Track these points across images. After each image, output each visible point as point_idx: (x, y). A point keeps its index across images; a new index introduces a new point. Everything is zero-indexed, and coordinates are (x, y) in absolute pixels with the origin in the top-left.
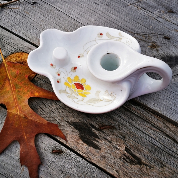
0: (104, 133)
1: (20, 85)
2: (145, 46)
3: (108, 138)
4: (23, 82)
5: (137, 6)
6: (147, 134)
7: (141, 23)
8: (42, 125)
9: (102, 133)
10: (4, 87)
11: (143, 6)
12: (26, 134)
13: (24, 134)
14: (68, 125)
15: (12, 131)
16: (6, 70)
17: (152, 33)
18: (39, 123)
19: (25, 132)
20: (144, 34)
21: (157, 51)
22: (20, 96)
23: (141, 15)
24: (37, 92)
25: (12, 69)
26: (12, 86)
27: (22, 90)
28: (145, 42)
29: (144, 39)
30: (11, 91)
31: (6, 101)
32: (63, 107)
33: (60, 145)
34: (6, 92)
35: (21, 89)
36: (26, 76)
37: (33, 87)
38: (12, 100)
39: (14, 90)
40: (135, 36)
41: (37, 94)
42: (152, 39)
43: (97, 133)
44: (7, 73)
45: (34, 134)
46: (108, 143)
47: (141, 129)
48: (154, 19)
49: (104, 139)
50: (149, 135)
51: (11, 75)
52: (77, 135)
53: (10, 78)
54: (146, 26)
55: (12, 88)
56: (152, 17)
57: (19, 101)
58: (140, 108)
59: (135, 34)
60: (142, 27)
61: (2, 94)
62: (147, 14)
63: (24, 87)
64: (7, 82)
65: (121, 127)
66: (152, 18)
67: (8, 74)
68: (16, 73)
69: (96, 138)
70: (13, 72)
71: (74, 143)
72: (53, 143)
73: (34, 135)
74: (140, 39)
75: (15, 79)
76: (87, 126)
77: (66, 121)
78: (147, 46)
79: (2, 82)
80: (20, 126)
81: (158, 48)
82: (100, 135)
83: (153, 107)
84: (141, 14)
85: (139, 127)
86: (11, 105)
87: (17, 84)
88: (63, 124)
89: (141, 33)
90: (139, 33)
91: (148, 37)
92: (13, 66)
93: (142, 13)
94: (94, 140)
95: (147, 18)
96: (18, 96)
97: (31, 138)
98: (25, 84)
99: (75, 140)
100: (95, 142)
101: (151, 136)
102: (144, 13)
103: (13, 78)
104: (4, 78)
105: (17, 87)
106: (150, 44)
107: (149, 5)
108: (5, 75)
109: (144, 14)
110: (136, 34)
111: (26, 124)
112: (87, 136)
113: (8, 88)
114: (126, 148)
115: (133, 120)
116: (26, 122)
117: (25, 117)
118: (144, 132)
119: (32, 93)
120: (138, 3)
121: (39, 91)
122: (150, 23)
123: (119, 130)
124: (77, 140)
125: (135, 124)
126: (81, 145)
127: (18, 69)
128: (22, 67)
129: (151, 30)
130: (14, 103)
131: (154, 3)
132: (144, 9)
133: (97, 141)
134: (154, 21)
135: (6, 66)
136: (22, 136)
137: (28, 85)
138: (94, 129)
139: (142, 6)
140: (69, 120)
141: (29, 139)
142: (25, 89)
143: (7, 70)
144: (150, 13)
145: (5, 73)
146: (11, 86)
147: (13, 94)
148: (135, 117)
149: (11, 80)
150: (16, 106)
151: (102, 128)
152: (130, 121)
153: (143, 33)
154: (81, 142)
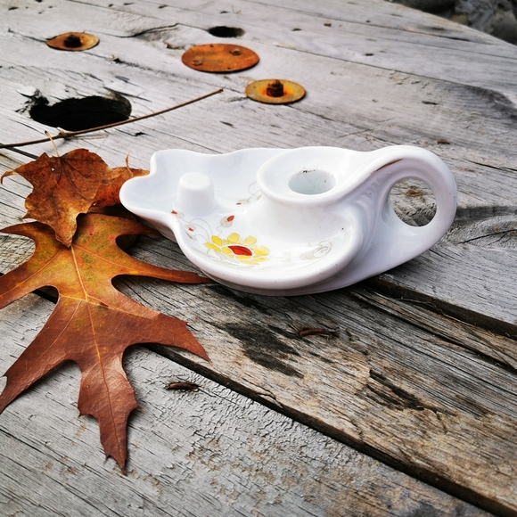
0: (308, 342)
1: (96, 257)
2: (394, 193)
3: (321, 353)
4: (102, 251)
5: (365, 136)
6: (426, 355)
8: (145, 322)
9: (303, 343)
10: (56, 259)
12: (101, 346)
13: (94, 348)
14: (213, 329)
15: (65, 340)
18: (137, 317)
19: (98, 343)
21: (424, 201)
22: (92, 275)
24: (136, 269)
26: (75, 258)
27: (100, 266)
30: (71, 266)
32: (201, 296)
33: (190, 371)
34: (59, 268)
35: (97, 264)
36: (112, 238)
37: (125, 261)
38: (73, 280)
39: (79, 265)
43: (291, 343)
45: (121, 346)
46: (321, 362)
47: (409, 343)
49: (310, 356)
50: (433, 355)
52: (238, 347)
55: (75, 261)
57: (91, 282)
58: (401, 301)
61: (50, 272)
63: (103, 261)
65: (353, 334)
68: (88, 233)
69: (289, 353)
71: (231, 365)
72: (170, 368)
73: (122, 348)
76: (264, 331)
77: (207, 322)
78: (398, 193)
80: (87, 327)
81: (425, 197)
82: (298, 347)
83: (433, 293)
85: (402, 340)
86: (70, 287)
87: (87, 256)
88: (199, 326)
94: (284, 357)
96: (88, 274)
97: (112, 355)
98: (107, 255)
99: (232, 357)
100: (287, 362)
101: (438, 357)
103: (79, 244)
105: (87, 260)
106: (404, 191)
111: (104, 322)
112: (264, 350)
113: (64, 262)
114: (371, 372)
115: (385, 326)
116: (103, 319)
117: (103, 306)
118: (419, 349)
119: (122, 271)
120: (367, 133)
121: (140, 267)
123: (350, 340)
124: (238, 357)
125: (391, 334)
126: (248, 368)
127: (92, 225)
130: (78, 285)
131: (401, 132)
132: (381, 140)
133: (292, 360)
136: (90, 350)
137: (114, 257)
138: (281, 336)
139: (376, 136)
140: (214, 320)
141: (107, 359)
142: (106, 264)
146: (72, 258)
147: (76, 271)
148: (388, 320)
149: (75, 248)
151: (302, 333)
152: (378, 327)
154: (247, 361)
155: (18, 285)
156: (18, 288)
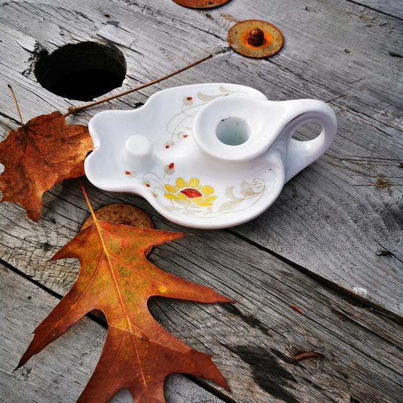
0: (302, 367)
1: (129, 269)
2: (365, 183)
3: (313, 379)
4: (135, 263)
5: (339, 105)
6: (389, 368)
7: (351, 138)
8: (179, 354)
9: (299, 369)
10: (98, 273)
11: (351, 103)
12: (146, 375)
13: (140, 376)
14: (228, 352)
15: (118, 369)
16: (100, 238)
17: (374, 158)
18: (173, 351)
19: (144, 371)
20: (360, 159)
21: (390, 193)
22: (129, 294)
23: (349, 123)
24: (164, 283)
25: (111, 236)
26: (113, 272)
27: (134, 280)
28: (365, 175)
29: (361, 170)
30: (111, 282)
31: (104, 302)
32: (214, 315)
33: (214, 397)
34: (102, 285)
35: (132, 278)
36: (141, 251)
37: (154, 272)
38: (116, 301)
39: (117, 281)
40: (343, 164)
41: (163, 290)
42: (377, 169)
43: (290, 369)
44: (102, 245)
45: (161, 376)
46: (313, 389)
47: (376, 357)
48: (376, 129)
49: (305, 382)
50: (394, 368)
51: (111, 248)
52: (249, 373)
53: (108, 254)
54: (361, 143)
55: (114, 276)
56: (372, 125)
57: (130, 304)
58: (370, 311)
59: (341, 159)
60: (355, 145)
61: (95, 290)
62: (361, 121)
63: (136, 273)
64: (103, 263)
65: (335, 354)
66: (372, 128)
67: (104, 246)
68: (121, 244)
69: (289, 379)
70: (113, 242)
71: (245, 392)
72: (199, 393)
73: (162, 377)
74: (353, 171)
75: (118, 258)
76: (268, 355)
77: (223, 345)
78: (369, 184)
79: (94, 263)
80: (134, 357)
81: (392, 188)
82: (296, 373)
83: (398, 310)
84: (348, 120)
85: (372, 355)
86: (115, 311)
87: (122, 268)
88: (216, 350)
89: (353, 158)
90: (349, 158)
91: (368, 166)
92: (114, 231)
93: (351, 119)
94: (285, 384)
95: (361, 127)
96: (126, 293)
97: (156, 384)
98: (138, 268)
99: (245, 384)
100: (288, 389)
101: (398, 371)
102: (354, 118)
103: (115, 255)
104: (97, 255)
105: (123, 273)
106: (374, 180)
107: (362, 102)
108: (99, 248)
109: (354, 121)
110: (344, 160)
111: (146, 352)
112: (269, 376)
113: (105, 277)
114: (351, 399)
115: (359, 340)
116: (146, 349)
117: (145, 339)
118: (384, 363)
119: (153, 286)
120: (341, 100)
121: (167, 280)
122: (369, 137)
123: (333, 360)
124: (250, 384)
125: (363, 348)
126: (258, 396)
127: (123, 236)
128: (131, 232)
129: (373, 151)
130: (121, 309)
131: (371, 98)
132: (353, 110)
133: (291, 387)
134: (377, 134)
135: (99, 230)
136: (137, 378)
137: (144, 269)
138: (281, 361)
139: (349, 105)
140: (228, 342)
141: (152, 385)
142: (139, 277)
143: (102, 239)
144: (367, 118)
145: (99, 245)
146: (111, 272)
147: (116, 289)
148: (361, 332)
149: (112, 260)
150: (125, 314)
151: (297, 357)
152: (353, 341)
153: (357, 159)
154: (257, 388)
155: (73, 307)
156: (73, 310)
